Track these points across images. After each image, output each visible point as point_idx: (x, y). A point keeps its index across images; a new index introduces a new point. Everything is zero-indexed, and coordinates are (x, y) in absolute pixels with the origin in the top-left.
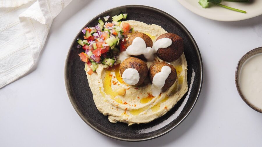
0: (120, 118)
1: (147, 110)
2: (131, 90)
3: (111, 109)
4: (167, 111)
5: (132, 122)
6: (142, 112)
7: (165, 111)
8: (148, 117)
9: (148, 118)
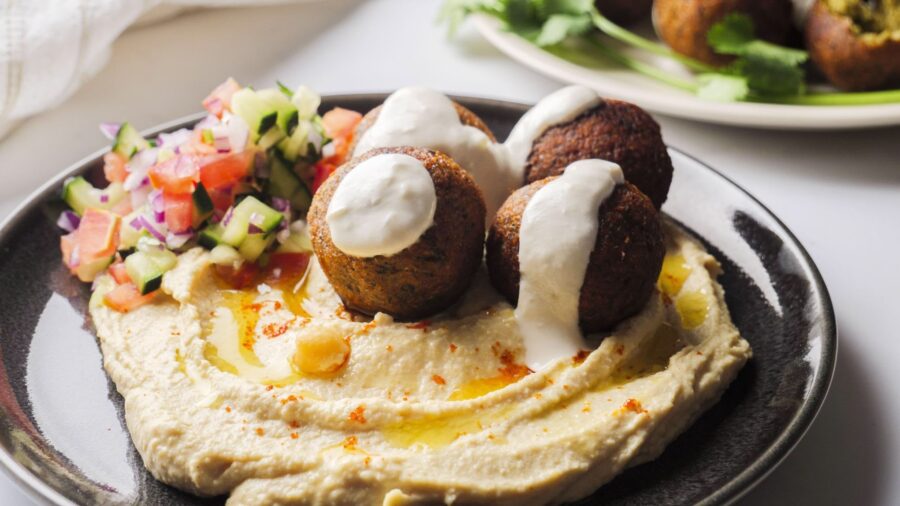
0: (312, 475)
1: (504, 424)
2: (383, 334)
3: (251, 435)
4: (642, 425)
5: (404, 478)
6: (474, 433)
7: (631, 425)
8: (519, 457)
9: (519, 464)
